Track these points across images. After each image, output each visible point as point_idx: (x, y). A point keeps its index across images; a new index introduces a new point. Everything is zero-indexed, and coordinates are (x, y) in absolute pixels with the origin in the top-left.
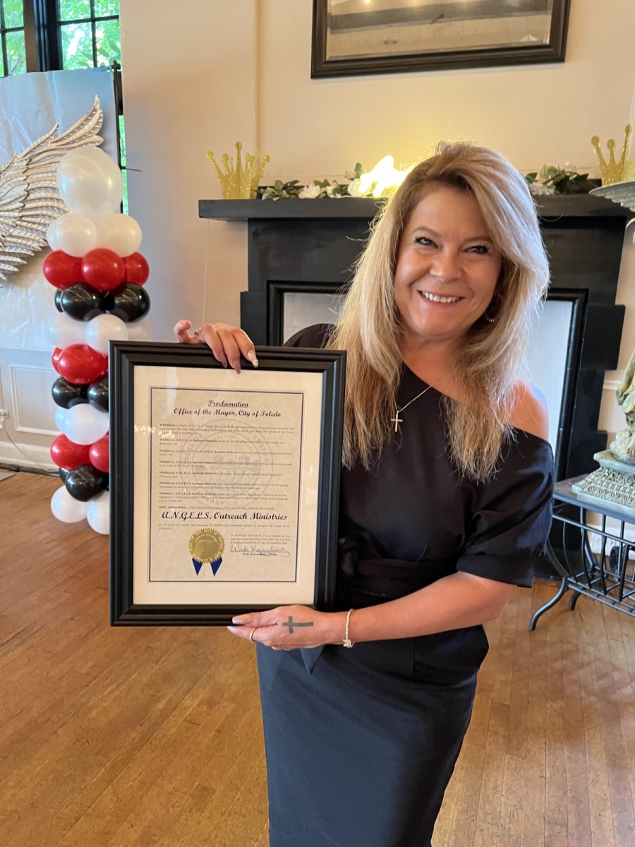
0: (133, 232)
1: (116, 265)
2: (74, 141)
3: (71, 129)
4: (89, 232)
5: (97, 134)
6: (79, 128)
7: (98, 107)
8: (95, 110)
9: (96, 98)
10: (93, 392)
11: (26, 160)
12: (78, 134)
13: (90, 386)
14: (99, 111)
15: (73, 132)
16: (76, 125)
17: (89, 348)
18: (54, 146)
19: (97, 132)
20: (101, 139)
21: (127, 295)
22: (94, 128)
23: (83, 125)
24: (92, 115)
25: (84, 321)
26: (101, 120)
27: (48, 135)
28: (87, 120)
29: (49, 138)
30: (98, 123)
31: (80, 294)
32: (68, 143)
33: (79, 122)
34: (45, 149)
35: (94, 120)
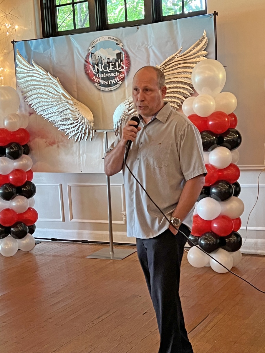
0: (234, 101)
1: (226, 119)
2: (191, 55)
3: (190, 49)
4: (212, 103)
5: (204, 50)
6: (194, 48)
7: (205, 36)
8: (204, 38)
9: (205, 31)
10: (214, 190)
11: (163, 68)
12: (193, 51)
13: (212, 187)
14: (206, 38)
15: (191, 51)
16: (192, 47)
17: (212, 166)
18: (179, 59)
19: (204, 49)
20: (206, 52)
21: (230, 135)
22: (202, 47)
23: (196, 46)
24: (201, 41)
25: (209, 151)
26: (207, 43)
27: (176, 54)
28: (199, 44)
29: (177, 55)
30: (205, 44)
31: (207, 137)
32: (188, 57)
33: (194, 45)
34: (173, 61)
35: (204, 42)
